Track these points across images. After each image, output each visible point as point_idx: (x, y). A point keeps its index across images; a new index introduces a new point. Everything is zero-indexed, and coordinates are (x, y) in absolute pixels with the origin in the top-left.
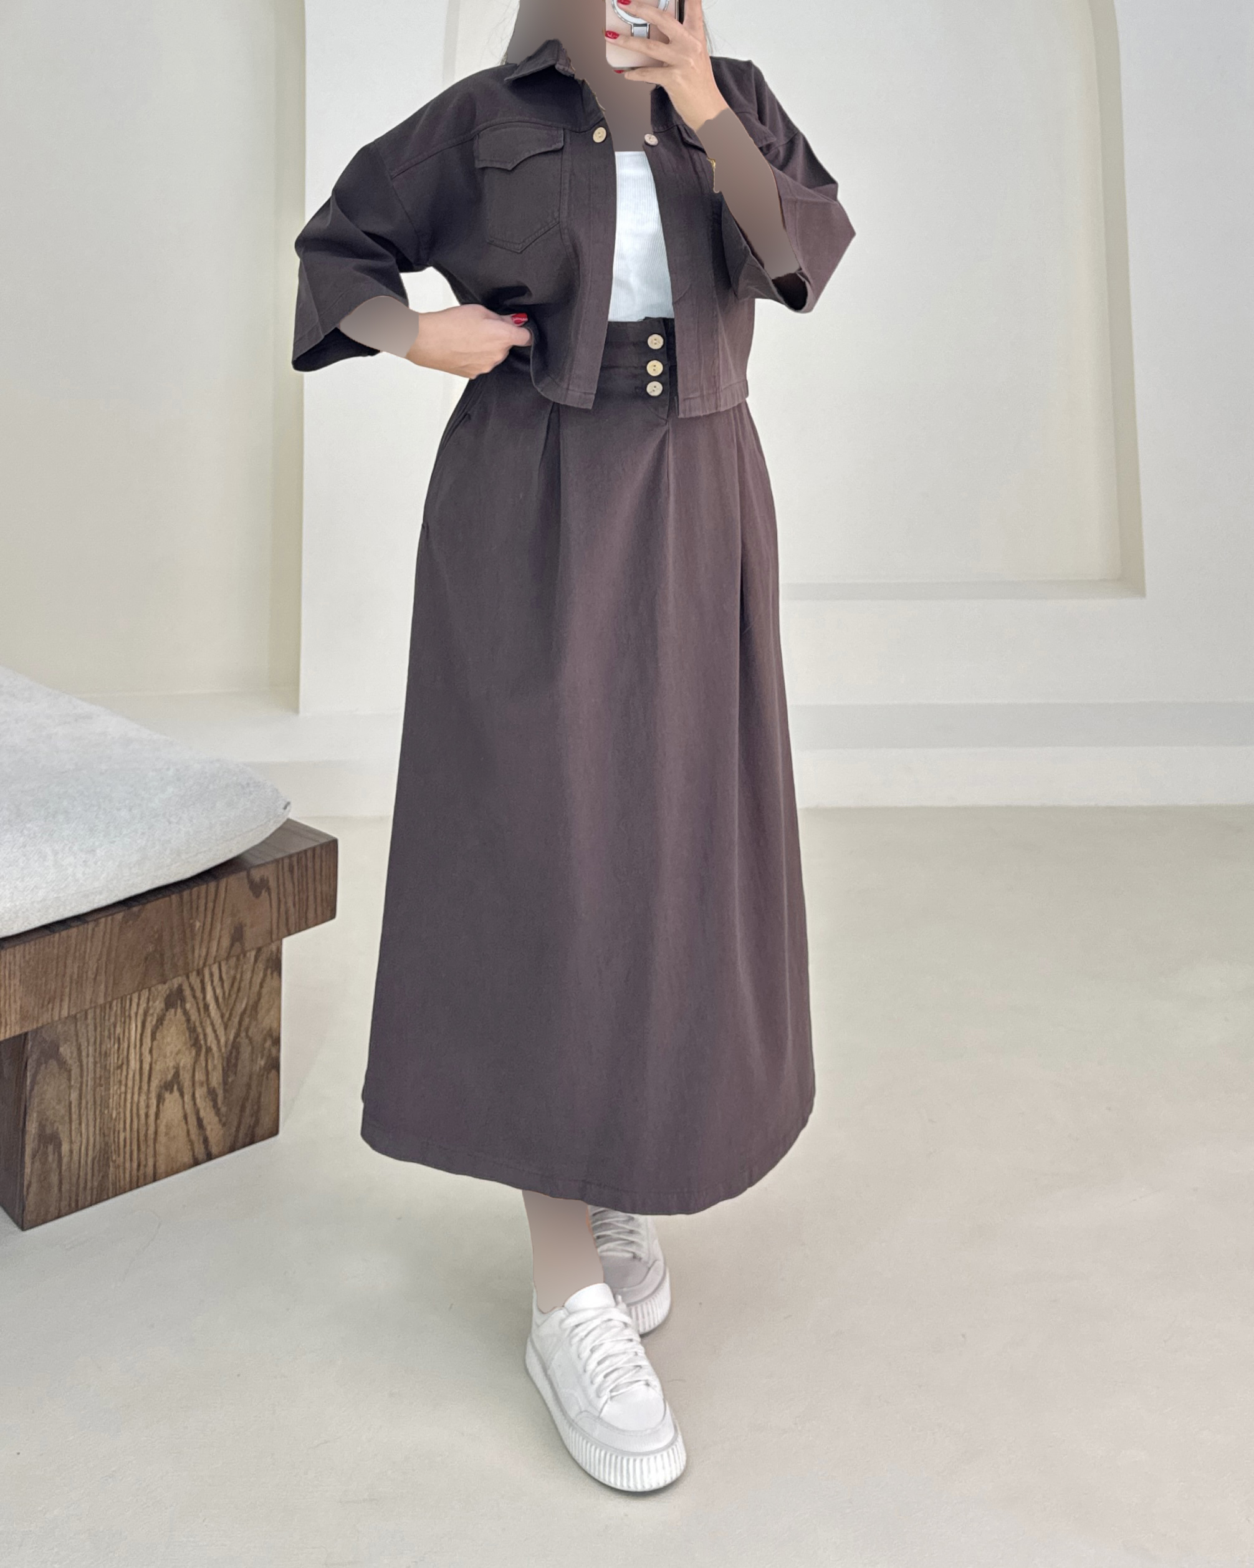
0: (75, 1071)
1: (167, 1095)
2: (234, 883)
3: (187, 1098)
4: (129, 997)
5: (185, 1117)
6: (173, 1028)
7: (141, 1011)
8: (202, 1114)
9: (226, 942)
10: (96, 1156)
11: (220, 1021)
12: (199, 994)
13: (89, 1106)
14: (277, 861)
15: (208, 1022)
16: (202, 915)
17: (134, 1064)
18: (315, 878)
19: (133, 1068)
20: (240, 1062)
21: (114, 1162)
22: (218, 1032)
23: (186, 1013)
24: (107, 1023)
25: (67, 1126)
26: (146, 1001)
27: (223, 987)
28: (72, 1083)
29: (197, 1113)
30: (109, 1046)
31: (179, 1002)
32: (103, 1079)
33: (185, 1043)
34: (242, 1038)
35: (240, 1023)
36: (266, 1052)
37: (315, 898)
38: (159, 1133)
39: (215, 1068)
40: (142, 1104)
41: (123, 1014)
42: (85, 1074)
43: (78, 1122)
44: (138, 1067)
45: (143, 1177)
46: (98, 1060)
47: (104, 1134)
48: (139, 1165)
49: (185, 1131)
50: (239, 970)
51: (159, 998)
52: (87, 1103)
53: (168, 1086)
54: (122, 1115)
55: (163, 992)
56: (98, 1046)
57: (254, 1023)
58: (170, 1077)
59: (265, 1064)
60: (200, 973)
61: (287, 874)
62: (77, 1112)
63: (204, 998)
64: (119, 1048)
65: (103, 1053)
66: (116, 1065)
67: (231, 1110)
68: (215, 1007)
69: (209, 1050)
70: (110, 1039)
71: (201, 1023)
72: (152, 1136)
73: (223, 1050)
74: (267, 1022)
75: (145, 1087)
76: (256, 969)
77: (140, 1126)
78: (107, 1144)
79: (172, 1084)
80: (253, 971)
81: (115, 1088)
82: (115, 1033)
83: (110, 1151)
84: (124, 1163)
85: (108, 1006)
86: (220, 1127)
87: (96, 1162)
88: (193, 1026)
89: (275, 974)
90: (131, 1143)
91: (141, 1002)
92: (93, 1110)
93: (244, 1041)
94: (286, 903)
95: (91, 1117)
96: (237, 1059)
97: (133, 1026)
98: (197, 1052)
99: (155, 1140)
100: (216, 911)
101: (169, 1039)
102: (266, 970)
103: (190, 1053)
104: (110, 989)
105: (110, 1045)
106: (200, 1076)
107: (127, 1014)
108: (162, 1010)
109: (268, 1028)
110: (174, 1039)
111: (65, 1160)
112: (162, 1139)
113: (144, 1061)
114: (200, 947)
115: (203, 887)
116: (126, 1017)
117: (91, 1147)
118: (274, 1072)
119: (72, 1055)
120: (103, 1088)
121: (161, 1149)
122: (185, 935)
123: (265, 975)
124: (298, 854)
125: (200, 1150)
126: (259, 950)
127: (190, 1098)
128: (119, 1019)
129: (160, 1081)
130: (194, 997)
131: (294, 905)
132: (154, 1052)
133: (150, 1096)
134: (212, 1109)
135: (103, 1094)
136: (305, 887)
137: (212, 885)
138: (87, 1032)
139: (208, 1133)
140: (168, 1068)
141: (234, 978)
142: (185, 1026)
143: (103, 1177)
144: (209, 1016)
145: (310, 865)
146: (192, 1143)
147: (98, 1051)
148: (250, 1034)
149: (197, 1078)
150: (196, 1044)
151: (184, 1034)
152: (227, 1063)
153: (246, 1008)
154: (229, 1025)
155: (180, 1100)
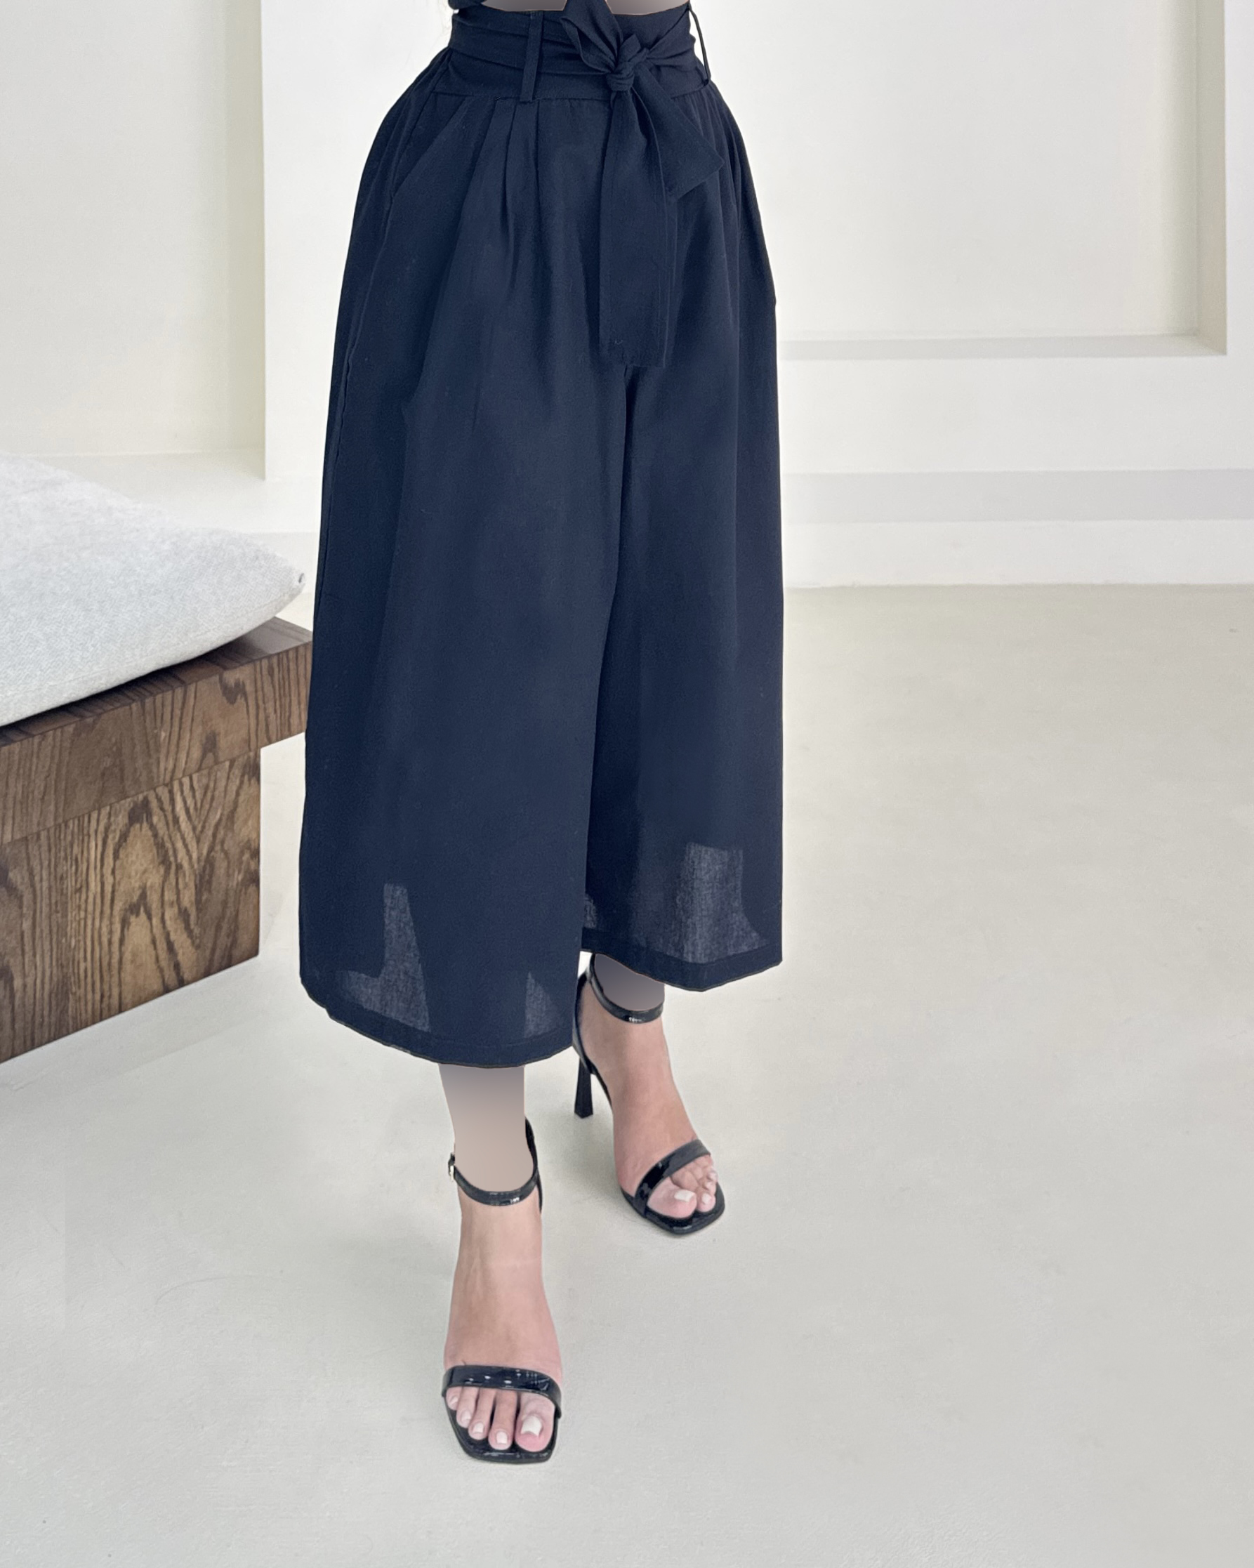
0: (27, 898)
1: (133, 919)
2: (205, 689)
3: (155, 921)
4: (87, 814)
5: (154, 942)
6: (139, 845)
7: (101, 828)
8: (173, 937)
9: (196, 755)
10: (54, 988)
11: (191, 834)
12: (167, 807)
13: (44, 936)
14: (255, 662)
15: (178, 836)
16: (167, 726)
17: (94, 886)
18: (298, 681)
19: (94, 891)
20: (214, 879)
21: (75, 994)
22: (190, 847)
23: (152, 826)
24: (63, 843)
25: (20, 957)
26: (107, 817)
27: (194, 797)
28: (25, 910)
29: (168, 935)
30: (65, 868)
31: (145, 815)
32: (59, 905)
33: (152, 861)
35: (214, 836)
36: (243, 867)
37: (299, 702)
38: (124, 960)
39: (186, 885)
40: (105, 930)
41: (81, 833)
42: (39, 900)
43: (31, 953)
44: (99, 889)
45: (107, 1009)
46: (53, 884)
47: (61, 964)
48: (102, 996)
49: (154, 957)
50: (213, 778)
51: (123, 811)
52: (42, 931)
53: (133, 909)
54: (82, 943)
55: (127, 805)
56: (52, 869)
57: (230, 835)
58: (135, 899)
59: (242, 880)
60: (169, 785)
61: (266, 677)
62: (31, 944)
63: (173, 810)
64: (77, 870)
65: (59, 876)
66: (73, 889)
67: (205, 930)
68: (186, 819)
69: (179, 867)
70: (67, 861)
71: (170, 838)
72: (117, 966)
73: (196, 866)
74: (244, 833)
75: (107, 911)
76: (231, 776)
77: (103, 955)
78: (65, 976)
79: (138, 906)
80: (228, 778)
81: (74, 913)
82: (72, 854)
83: (69, 983)
84: (86, 995)
85: (63, 826)
86: (194, 950)
87: (53, 995)
88: (161, 841)
89: (253, 781)
90: (93, 975)
91: (101, 817)
92: (48, 939)
93: (219, 856)
94: (265, 709)
95: (47, 946)
96: (211, 877)
97: (93, 844)
98: (165, 872)
99: (120, 968)
100: (184, 720)
101: (134, 858)
102: (243, 776)
103: (158, 871)
106: (169, 896)
107: (85, 832)
108: (126, 825)
109: (246, 839)
110: (140, 857)
111: (18, 996)
112: (128, 967)
113: (106, 882)
114: (166, 760)
115: (169, 695)
116: (83, 834)
117: (47, 980)
118: (252, 889)
119: (23, 880)
120: (59, 915)
121: (127, 977)
122: (148, 747)
123: (242, 782)
124: (278, 654)
125: (170, 976)
126: (234, 758)
127: (159, 921)
128: (76, 836)
129: (124, 904)
130: (162, 809)
131: (275, 711)
132: (117, 872)
133: (113, 920)
134: (183, 931)
135: (60, 920)
136: (287, 692)
137: (179, 692)
138: (40, 854)
139: (180, 958)
140: (134, 888)
141: (207, 787)
142: (152, 839)
143: (61, 1012)
144: (179, 828)
145: (292, 665)
146: (161, 970)
147: (52, 877)
148: (226, 847)
149: (166, 898)
150: (165, 861)
151: (151, 851)
152: (200, 881)
153: (220, 819)
154: (202, 838)
155: (147, 923)
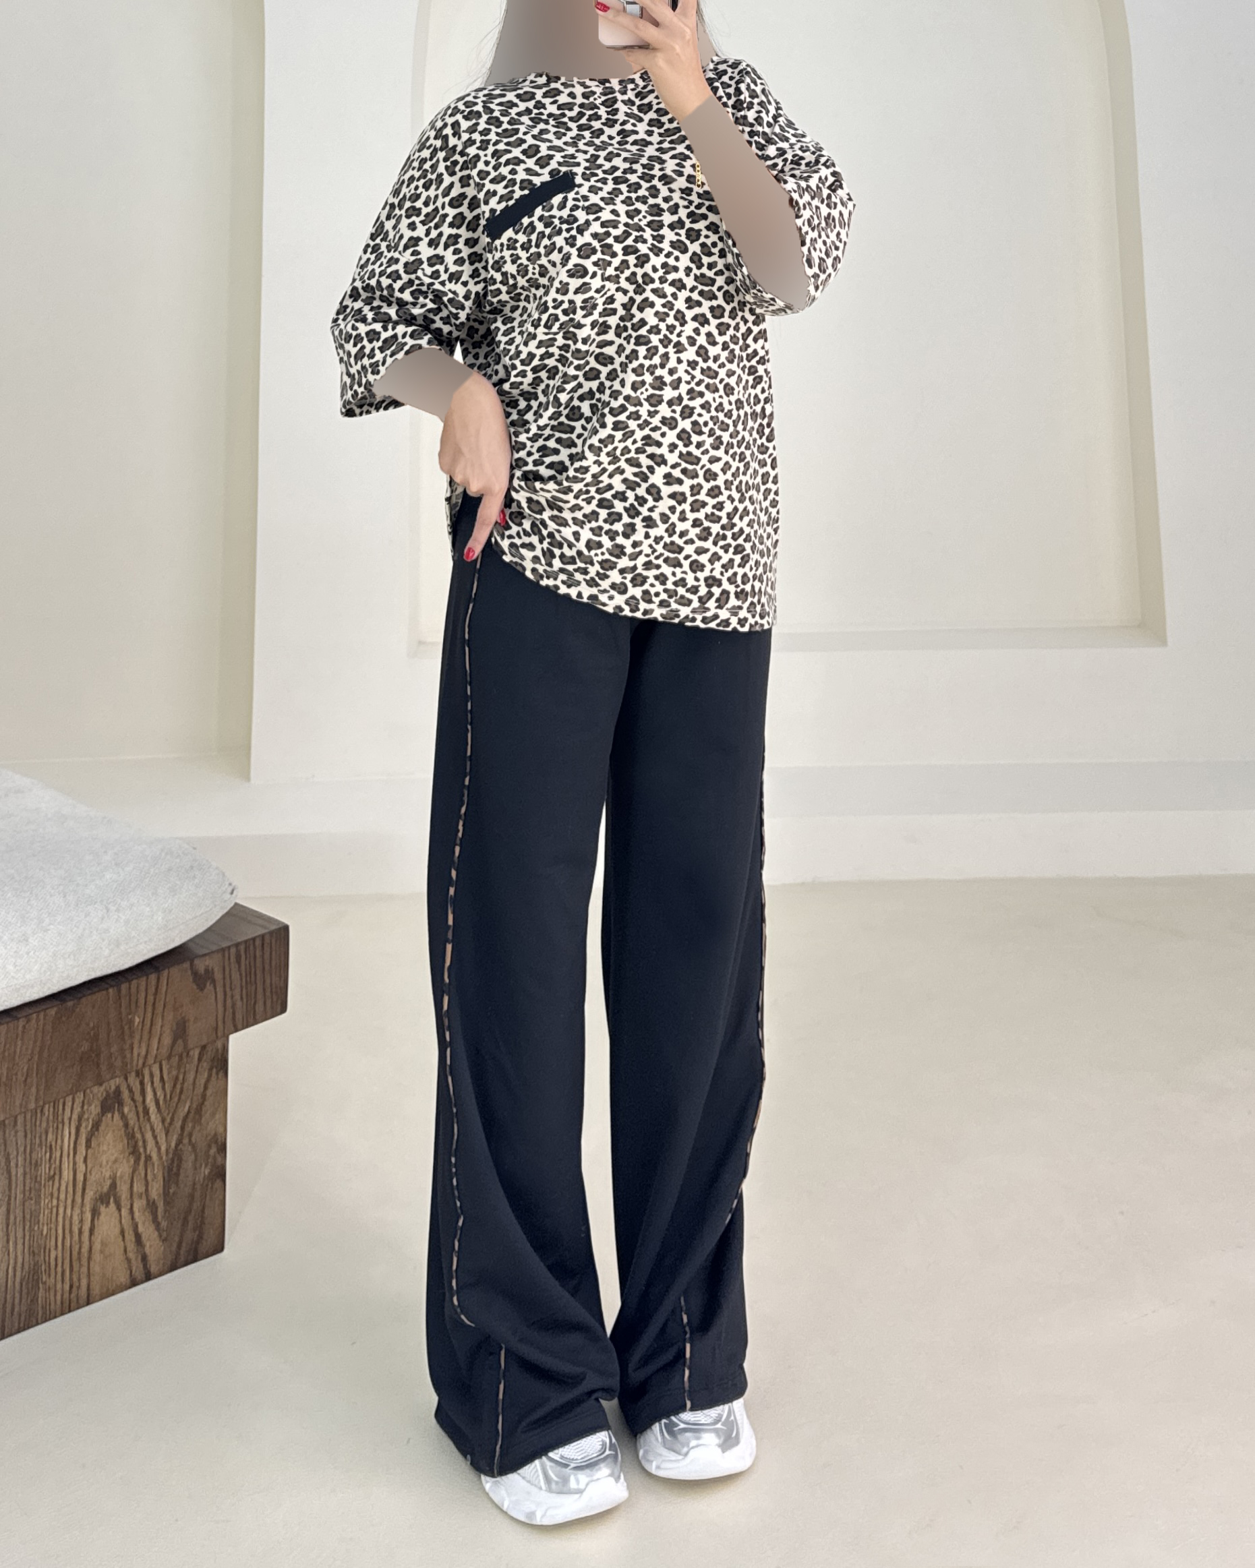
1: (103, 1209)
2: (176, 974)
3: (125, 1212)
4: (61, 1101)
5: (122, 1232)
6: (110, 1136)
7: (75, 1116)
8: (141, 1229)
9: (167, 1040)
10: (24, 1277)
11: (160, 1126)
12: (138, 1097)
13: (17, 1222)
14: (223, 950)
15: (148, 1127)
16: (141, 1010)
17: (67, 1174)
18: (264, 969)
19: (66, 1180)
20: (181, 1171)
21: (45, 1283)
22: (158, 1139)
23: (123, 1117)
24: (38, 1130)
26: (80, 1104)
29: (136, 1227)
30: (40, 1156)
31: (116, 1106)
32: (33, 1192)
33: (122, 1152)
34: (184, 1145)
35: (183, 1128)
36: (210, 1161)
37: (264, 990)
38: (93, 1249)
40: (76, 1219)
41: (55, 1121)
42: (13, 1187)
43: (5, 1239)
44: (71, 1177)
45: (75, 1299)
46: (28, 1170)
47: (33, 1252)
48: (71, 1287)
49: (122, 1249)
50: (182, 1070)
51: (95, 1102)
52: (15, 1218)
53: (103, 1199)
54: (53, 1231)
55: (100, 1095)
56: (28, 1155)
57: (198, 1128)
58: (105, 1189)
59: (209, 1173)
60: (139, 1074)
61: (234, 966)
62: (5, 1228)
63: (144, 1101)
64: (51, 1157)
65: (33, 1162)
66: (47, 1177)
67: (172, 1224)
68: (156, 1110)
69: (148, 1158)
70: (41, 1148)
71: (140, 1128)
72: (86, 1255)
73: (164, 1158)
74: (212, 1126)
75: (79, 1199)
76: (200, 1069)
77: (73, 1244)
78: (36, 1264)
79: (108, 1196)
80: (197, 1072)
81: (46, 1202)
82: (46, 1139)
83: (39, 1271)
84: (55, 1285)
85: (39, 1111)
86: (161, 1243)
87: (24, 1284)
88: (131, 1132)
89: (221, 1074)
90: (63, 1263)
91: (75, 1105)
92: (22, 1227)
93: (186, 1148)
94: (232, 997)
95: (20, 1234)
96: (179, 1170)
97: (66, 1133)
98: (135, 1163)
99: (89, 1259)
100: (157, 1005)
101: (105, 1148)
102: (211, 1070)
103: (128, 1161)
104: (41, 1093)
105: (41, 1154)
106: (138, 1187)
107: (60, 1120)
108: (98, 1114)
109: (213, 1132)
110: (111, 1146)
112: (97, 1257)
113: (78, 1171)
114: (140, 1047)
115: (143, 981)
116: (58, 1122)
117: (19, 1265)
118: (218, 1183)
120: (33, 1202)
121: (96, 1268)
122: (123, 1033)
123: (210, 1076)
124: (246, 942)
125: (138, 1271)
126: (204, 1047)
127: (128, 1211)
128: (51, 1124)
129: (95, 1193)
130: (133, 1100)
131: (242, 998)
132: (89, 1161)
133: (84, 1209)
134: (152, 1223)
135: (33, 1208)
136: (253, 979)
137: (153, 977)
138: (16, 1140)
139: (147, 1250)
140: (104, 1178)
142: (123, 1129)
143: (32, 1301)
144: (149, 1119)
145: (258, 953)
146: (128, 1260)
147: (28, 1161)
148: (193, 1140)
149: (135, 1189)
150: (134, 1152)
151: (122, 1141)
152: (169, 1172)
153: (189, 1112)
154: (171, 1130)
155: (116, 1214)
